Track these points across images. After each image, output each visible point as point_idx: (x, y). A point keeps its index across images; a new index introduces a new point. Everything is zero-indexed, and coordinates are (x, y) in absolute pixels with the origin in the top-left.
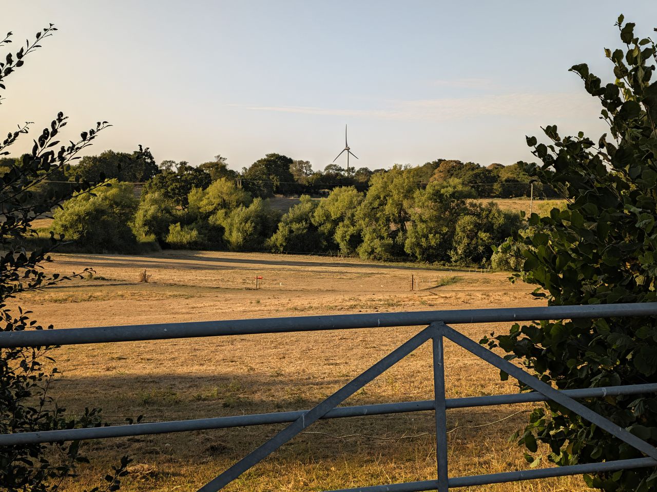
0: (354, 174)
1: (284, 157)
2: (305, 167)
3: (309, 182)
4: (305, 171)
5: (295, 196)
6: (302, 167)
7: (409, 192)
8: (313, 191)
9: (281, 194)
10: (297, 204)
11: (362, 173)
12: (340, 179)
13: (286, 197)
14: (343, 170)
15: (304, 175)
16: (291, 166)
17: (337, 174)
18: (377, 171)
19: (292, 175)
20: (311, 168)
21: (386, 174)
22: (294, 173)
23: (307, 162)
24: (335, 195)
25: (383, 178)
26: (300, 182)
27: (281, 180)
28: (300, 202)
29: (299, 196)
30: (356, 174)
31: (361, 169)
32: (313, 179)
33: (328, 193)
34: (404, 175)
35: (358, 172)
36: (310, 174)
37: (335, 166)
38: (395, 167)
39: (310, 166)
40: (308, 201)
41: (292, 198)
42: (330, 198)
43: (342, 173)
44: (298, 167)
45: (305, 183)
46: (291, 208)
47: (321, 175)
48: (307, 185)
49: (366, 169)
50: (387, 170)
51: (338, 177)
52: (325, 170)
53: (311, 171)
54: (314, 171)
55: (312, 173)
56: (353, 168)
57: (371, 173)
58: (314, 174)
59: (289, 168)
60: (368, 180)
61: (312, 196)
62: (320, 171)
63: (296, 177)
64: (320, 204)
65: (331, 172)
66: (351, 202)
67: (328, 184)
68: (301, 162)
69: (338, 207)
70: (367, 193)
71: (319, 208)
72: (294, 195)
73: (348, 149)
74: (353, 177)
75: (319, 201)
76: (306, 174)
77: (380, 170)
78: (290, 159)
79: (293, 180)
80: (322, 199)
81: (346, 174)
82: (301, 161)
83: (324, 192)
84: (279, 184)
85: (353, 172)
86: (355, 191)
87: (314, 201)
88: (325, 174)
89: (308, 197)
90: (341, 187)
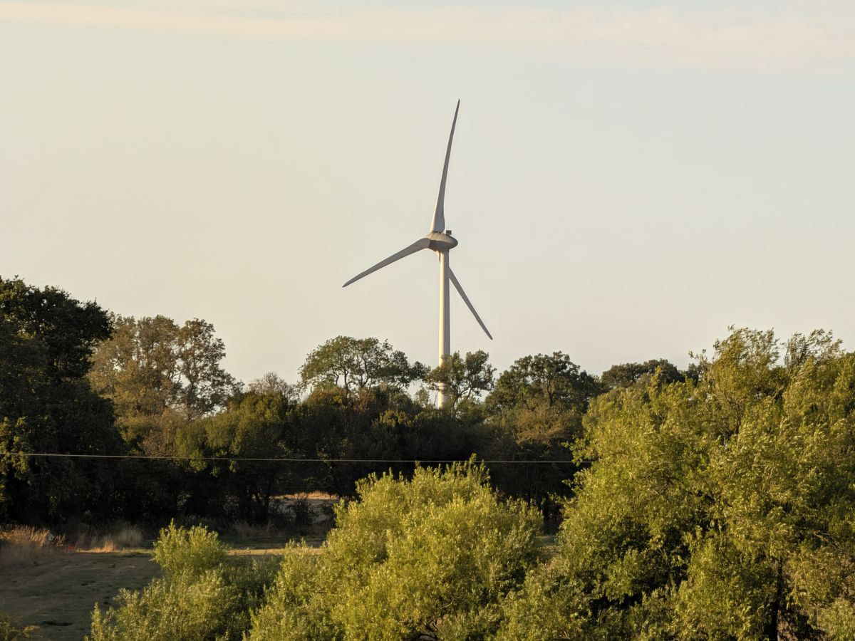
0: (483, 396)
1: (55, 297)
2: (184, 356)
3: (206, 450)
4: (186, 383)
5: (124, 536)
6: (166, 359)
7: (825, 502)
8: (231, 501)
9: (39, 528)
10: (139, 585)
11: (535, 391)
12: (400, 428)
13: (71, 541)
14: (418, 372)
15: (179, 408)
16: (98, 351)
17: (381, 399)
18: (626, 374)
19: (103, 410)
20: (222, 364)
21: (672, 396)
22: (122, 396)
23: (197, 329)
24: (377, 524)
25: (658, 420)
26: (153, 450)
27: (35, 441)
28: (156, 571)
29: (151, 536)
30: (498, 398)
31: (525, 362)
32: (232, 431)
33: (328, 509)
34: (790, 397)
35: (507, 379)
36: (216, 399)
37: (368, 345)
38: (733, 349)
39: (215, 353)
40: (201, 565)
41: (108, 548)
42: (336, 543)
43: (413, 390)
44: (139, 359)
45: (183, 452)
46: (105, 605)
47: (284, 406)
48: (198, 466)
49: (555, 367)
50: (683, 367)
51: (386, 418)
52: (311, 370)
53: (222, 378)
54: (237, 377)
55: (228, 390)
56: (477, 361)
57: (586, 386)
58: (239, 398)
59: (87, 366)
60: (574, 431)
61: (227, 535)
62: (272, 380)
63: (129, 422)
64: (282, 581)
65: (341, 382)
66: (465, 568)
67: (324, 458)
68: (159, 330)
69: (382, 597)
70: (568, 510)
71: (274, 608)
72: (114, 532)
73: (442, 243)
74: (476, 415)
75: (277, 562)
76: (190, 396)
77: (641, 370)
78: (93, 310)
79: (112, 441)
80: (295, 553)
81: (437, 399)
82: (160, 320)
83: (302, 507)
84: (23, 466)
85: (482, 385)
86: (484, 500)
87: (243, 562)
88: (304, 396)
89: (201, 538)
90: (409, 476)
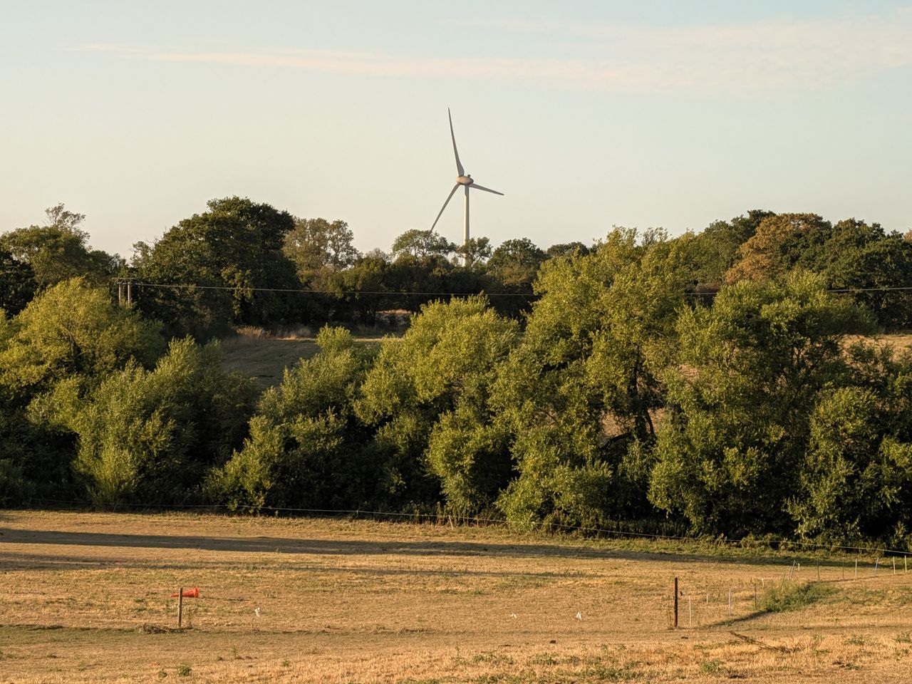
0: (486, 260)
1: (266, 208)
2: (332, 239)
3: (344, 289)
4: (333, 253)
5: (301, 332)
6: (323, 241)
7: (662, 316)
8: (356, 314)
9: (257, 327)
10: (309, 357)
11: (513, 258)
12: (443, 277)
13: (274, 334)
14: (452, 248)
15: (329, 266)
16: (288, 236)
17: (433, 261)
18: (559, 250)
19: (290, 266)
20: (352, 243)
21: (585, 261)
22: (300, 260)
23: (339, 225)
24: (431, 327)
25: (576, 274)
26: (316, 287)
27: (255, 283)
28: (318, 349)
29: (315, 332)
30: (494, 261)
31: (508, 243)
32: (357, 278)
33: (407, 319)
34: (645, 261)
35: (498, 252)
36: (349, 261)
37: (427, 234)
38: (615, 237)
39: (348, 238)
40: (342, 346)
41: (293, 338)
42: (411, 336)
43: (450, 257)
44: (309, 240)
45: (332, 289)
46: (290, 368)
47: (384, 265)
48: (339, 296)
49: (523, 246)
50: (589, 246)
51: (436, 272)
52: (397, 247)
53: (353, 251)
54: (360, 250)
55: (355, 257)
56: (483, 243)
57: (539, 256)
58: (360, 261)
59: (282, 244)
60: (533, 278)
61: (355, 332)
62: (378, 252)
63: (304, 273)
64: (382, 355)
65: (413, 253)
66: (480, 350)
67: (404, 292)
68: (319, 226)
69: (436, 362)
70: (529, 319)
71: (379, 369)
72: (296, 329)
73: (469, 183)
74: (482, 270)
75: (378, 347)
76: (335, 260)
77: (567, 247)
78: (285, 215)
79: (295, 283)
80: (388, 341)
81: (462, 262)
82: (320, 220)
83: (392, 317)
84: (249, 295)
85: (485, 255)
86: (490, 316)
87: (361, 346)
88: (394, 260)
89: (341, 333)
90: (448, 302)
